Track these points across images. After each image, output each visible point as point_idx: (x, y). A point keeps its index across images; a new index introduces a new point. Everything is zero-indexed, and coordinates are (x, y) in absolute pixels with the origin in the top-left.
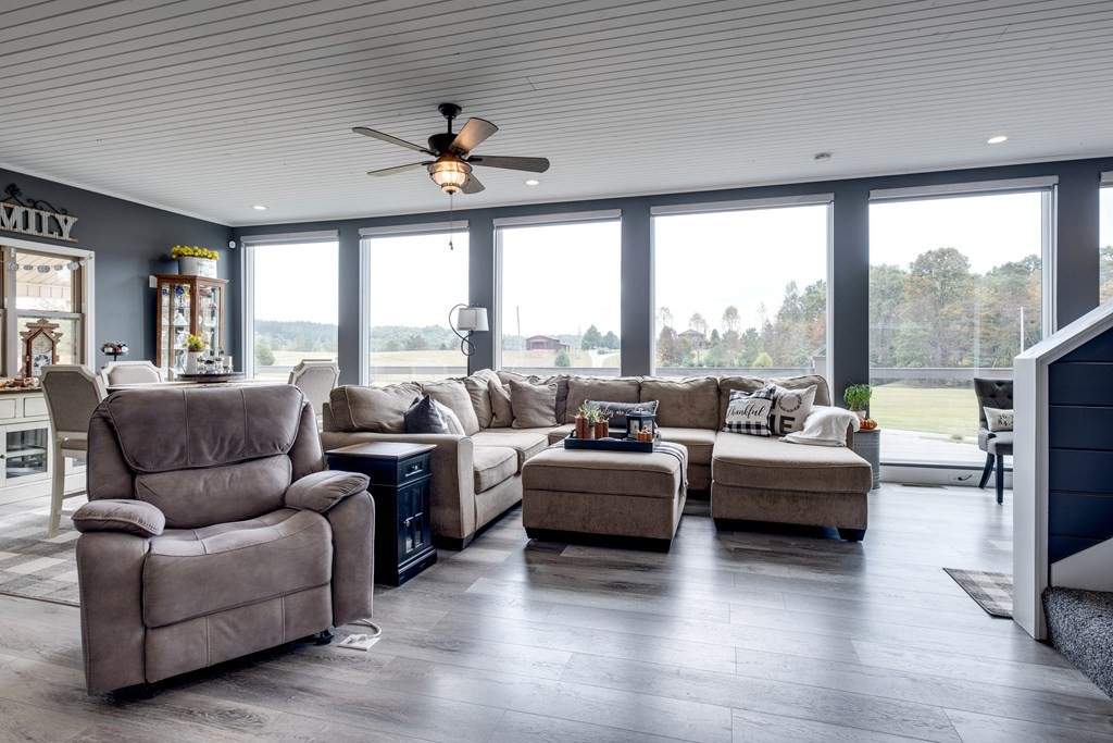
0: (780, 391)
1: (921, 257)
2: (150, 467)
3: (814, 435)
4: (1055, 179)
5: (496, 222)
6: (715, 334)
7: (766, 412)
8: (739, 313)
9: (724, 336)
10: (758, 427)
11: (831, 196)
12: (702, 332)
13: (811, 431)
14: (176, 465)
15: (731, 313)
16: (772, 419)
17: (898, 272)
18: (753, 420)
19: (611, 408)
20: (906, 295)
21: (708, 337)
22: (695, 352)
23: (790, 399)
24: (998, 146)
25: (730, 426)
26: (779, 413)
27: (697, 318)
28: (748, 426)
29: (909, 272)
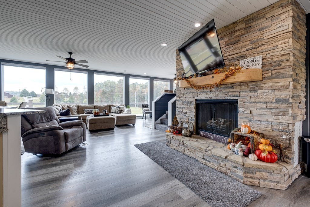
0: (120, 106)
1: (119, 80)
2: (35, 123)
3: (127, 112)
4: (150, 79)
5: (54, 69)
6: (70, 93)
7: (118, 110)
8: (79, 89)
9: (73, 94)
10: (117, 112)
11: (124, 76)
12: (67, 93)
13: (126, 112)
14: (39, 122)
15: (76, 88)
16: (119, 111)
17: (115, 82)
18: (117, 111)
19: (90, 111)
20: (116, 87)
21: (68, 94)
22: (65, 98)
23: (122, 108)
24: (145, 74)
25: (113, 112)
26: (120, 110)
27: (66, 89)
28: (116, 112)
29: (117, 83)
